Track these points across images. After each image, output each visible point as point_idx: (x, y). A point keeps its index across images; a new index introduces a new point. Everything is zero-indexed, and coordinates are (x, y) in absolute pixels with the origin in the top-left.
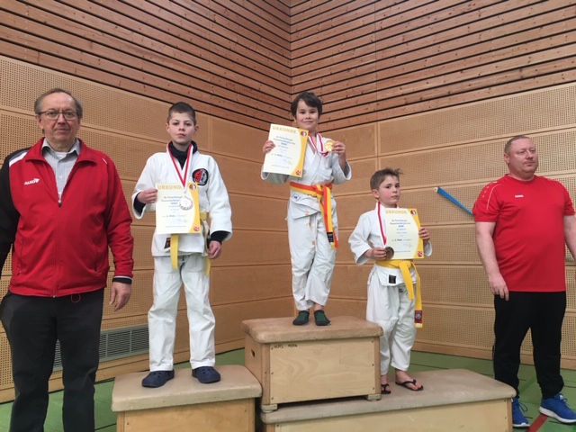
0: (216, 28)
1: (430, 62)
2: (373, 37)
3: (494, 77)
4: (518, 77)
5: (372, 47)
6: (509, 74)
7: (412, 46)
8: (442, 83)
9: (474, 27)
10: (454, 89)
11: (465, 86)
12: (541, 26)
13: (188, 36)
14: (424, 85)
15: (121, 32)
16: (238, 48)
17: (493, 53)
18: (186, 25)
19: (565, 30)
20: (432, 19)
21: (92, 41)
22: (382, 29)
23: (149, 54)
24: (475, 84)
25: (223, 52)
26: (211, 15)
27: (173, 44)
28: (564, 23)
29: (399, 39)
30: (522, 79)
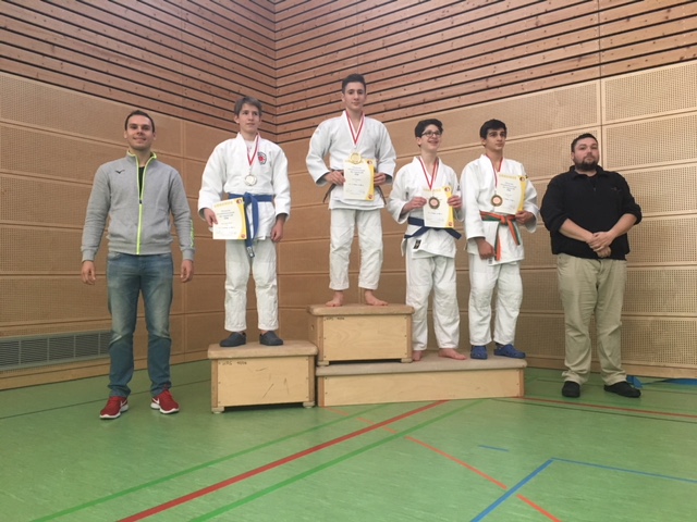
0: (188, 28)
1: (407, 68)
2: (355, 40)
3: (464, 86)
4: (485, 87)
5: (355, 51)
6: (476, 83)
7: (392, 50)
8: (418, 91)
9: (448, 34)
10: (429, 96)
11: (438, 94)
12: (506, 36)
13: (157, 37)
14: (401, 92)
15: (84, 35)
16: (214, 49)
17: (463, 62)
18: (155, 25)
19: (526, 40)
20: (410, 23)
21: (54, 45)
22: (364, 32)
23: (115, 56)
24: (447, 92)
25: (197, 52)
26: (183, 14)
27: (141, 46)
28: (525, 33)
29: (379, 43)
30: (488, 89)
